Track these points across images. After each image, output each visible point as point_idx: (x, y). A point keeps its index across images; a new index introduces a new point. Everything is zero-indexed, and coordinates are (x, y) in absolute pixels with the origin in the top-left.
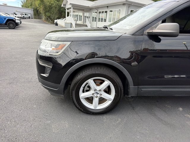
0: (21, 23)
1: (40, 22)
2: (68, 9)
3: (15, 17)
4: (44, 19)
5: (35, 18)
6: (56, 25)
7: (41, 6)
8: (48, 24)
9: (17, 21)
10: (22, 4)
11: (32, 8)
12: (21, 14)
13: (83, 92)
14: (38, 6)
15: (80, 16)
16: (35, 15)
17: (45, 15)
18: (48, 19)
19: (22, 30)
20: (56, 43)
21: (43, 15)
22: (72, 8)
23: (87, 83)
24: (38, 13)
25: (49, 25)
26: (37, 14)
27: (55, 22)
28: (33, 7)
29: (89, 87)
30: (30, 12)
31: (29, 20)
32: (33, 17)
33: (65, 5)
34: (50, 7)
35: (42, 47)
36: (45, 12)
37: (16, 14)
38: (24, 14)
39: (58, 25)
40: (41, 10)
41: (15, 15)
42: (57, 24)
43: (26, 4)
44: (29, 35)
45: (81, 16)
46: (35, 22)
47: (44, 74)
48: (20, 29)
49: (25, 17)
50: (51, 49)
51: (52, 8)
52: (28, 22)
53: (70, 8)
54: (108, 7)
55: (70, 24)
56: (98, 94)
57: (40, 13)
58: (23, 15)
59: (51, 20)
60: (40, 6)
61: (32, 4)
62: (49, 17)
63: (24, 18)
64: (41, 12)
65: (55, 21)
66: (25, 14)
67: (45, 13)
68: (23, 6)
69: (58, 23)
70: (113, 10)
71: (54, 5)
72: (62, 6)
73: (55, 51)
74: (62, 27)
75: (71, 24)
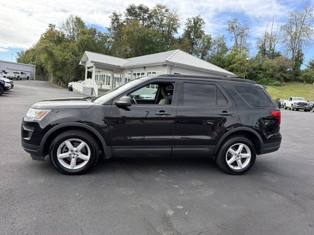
0: (13, 86)
1: (44, 86)
2: (88, 68)
3: (5, 77)
4: (51, 80)
5: (37, 79)
6: (69, 90)
7: (49, 62)
8: (58, 88)
9: (6, 85)
10: (18, 57)
11: (34, 64)
12: (14, 73)
13: (62, 153)
14: (43, 61)
15: (107, 76)
16: (38, 73)
17: (54, 75)
18: (58, 81)
19: (13, 97)
20: (40, 111)
21: (51, 75)
22: (94, 67)
23: (65, 145)
24: (43, 72)
25: (59, 90)
26: (41, 73)
27: (69, 86)
28: (36, 62)
29: (67, 148)
30: (29, 69)
31: (27, 81)
32: (34, 78)
33: (85, 63)
34: (64, 64)
35: (28, 115)
36: (55, 70)
37: (6, 73)
38: (20, 72)
39: (73, 90)
40: (49, 67)
41: (4, 75)
42: (71, 89)
43: (25, 58)
44: (22, 105)
45: (109, 77)
46: (37, 85)
47: (27, 137)
48: (8, 96)
49: (21, 77)
50: (35, 116)
51: (66, 65)
52: (24, 85)
53: (92, 67)
54: (145, 68)
55: (91, 90)
56: (75, 154)
57: (47, 72)
58: (17, 75)
59: (63, 82)
60: (46, 62)
61: (34, 59)
62: (61, 78)
63: (18, 79)
64: (48, 70)
65: (70, 84)
66: (22, 73)
67: (54, 72)
68: (19, 60)
69: (73, 87)
70: (156, 72)
71: (70, 60)
72: (80, 63)
73: (38, 117)
74: (79, 93)
75: (93, 89)
